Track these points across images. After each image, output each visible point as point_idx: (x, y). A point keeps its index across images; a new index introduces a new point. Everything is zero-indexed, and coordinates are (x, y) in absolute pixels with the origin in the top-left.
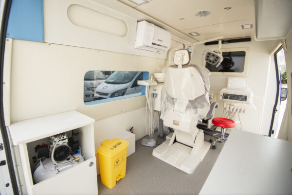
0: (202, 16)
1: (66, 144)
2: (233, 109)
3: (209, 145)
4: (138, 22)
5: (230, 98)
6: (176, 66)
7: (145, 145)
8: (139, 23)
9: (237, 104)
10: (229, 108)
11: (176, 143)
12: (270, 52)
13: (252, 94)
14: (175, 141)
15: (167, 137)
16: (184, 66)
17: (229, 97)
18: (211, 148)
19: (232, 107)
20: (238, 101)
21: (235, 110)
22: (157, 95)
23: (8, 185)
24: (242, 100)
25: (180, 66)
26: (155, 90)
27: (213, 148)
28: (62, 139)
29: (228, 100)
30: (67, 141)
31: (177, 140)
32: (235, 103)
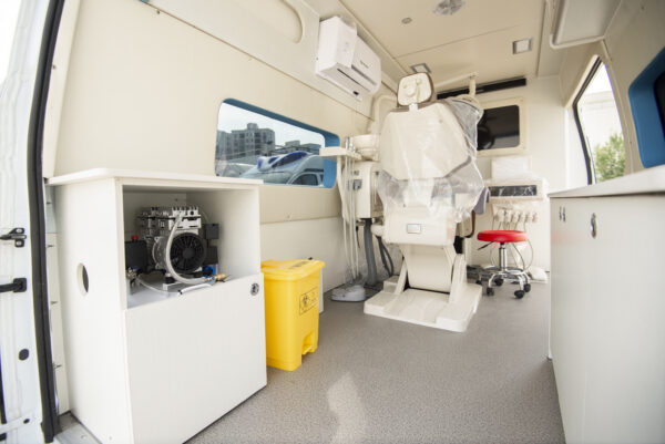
0: (445, 13)
1: (196, 232)
2: (512, 217)
3: (479, 290)
4: (321, 20)
5: (505, 194)
6: (405, 108)
7: (343, 299)
8: (324, 23)
9: (519, 205)
10: (505, 213)
11: (409, 291)
12: (564, 103)
13: (545, 182)
14: (407, 286)
15: (387, 283)
16: (421, 105)
17: (501, 191)
18: (483, 295)
19: (510, 213)
20: (522, 197)
21: (516, 216)
22: (360, 182)
23: (24, 355)
24: (529, 194)
25: (413, 107)
26: (356, 173)
27: (489, 292)
28: (189, 215)
29: (500, 198)
30: (198, 223)
31: (411, 283)
32: (514, 202)
